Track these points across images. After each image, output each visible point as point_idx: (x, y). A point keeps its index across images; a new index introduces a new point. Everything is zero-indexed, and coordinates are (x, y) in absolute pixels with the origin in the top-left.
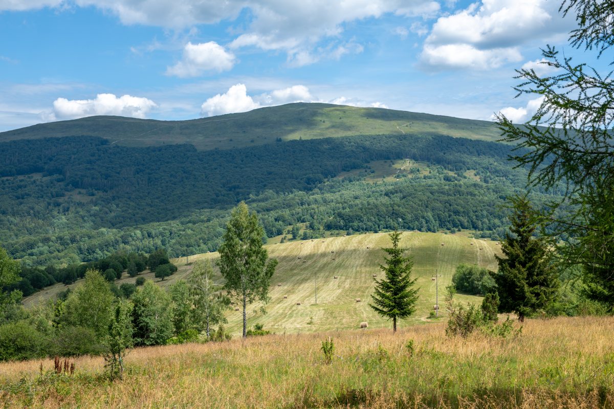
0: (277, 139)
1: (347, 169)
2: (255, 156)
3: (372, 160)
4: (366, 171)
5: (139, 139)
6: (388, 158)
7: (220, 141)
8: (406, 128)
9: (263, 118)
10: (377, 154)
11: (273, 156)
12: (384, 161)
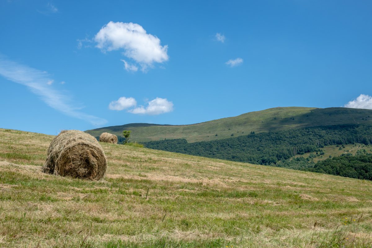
0: (251, 132)
1: (302, 152)
2: (228, 145)
3: (326, 145)
4: (317, 154)
5: (150, 137)
6: (341, 143)
7: (208, 136)
8: (363, 120)
9: (246, 119)
10: (330, 140)
11: (243, 144)
12: (336, 145)
